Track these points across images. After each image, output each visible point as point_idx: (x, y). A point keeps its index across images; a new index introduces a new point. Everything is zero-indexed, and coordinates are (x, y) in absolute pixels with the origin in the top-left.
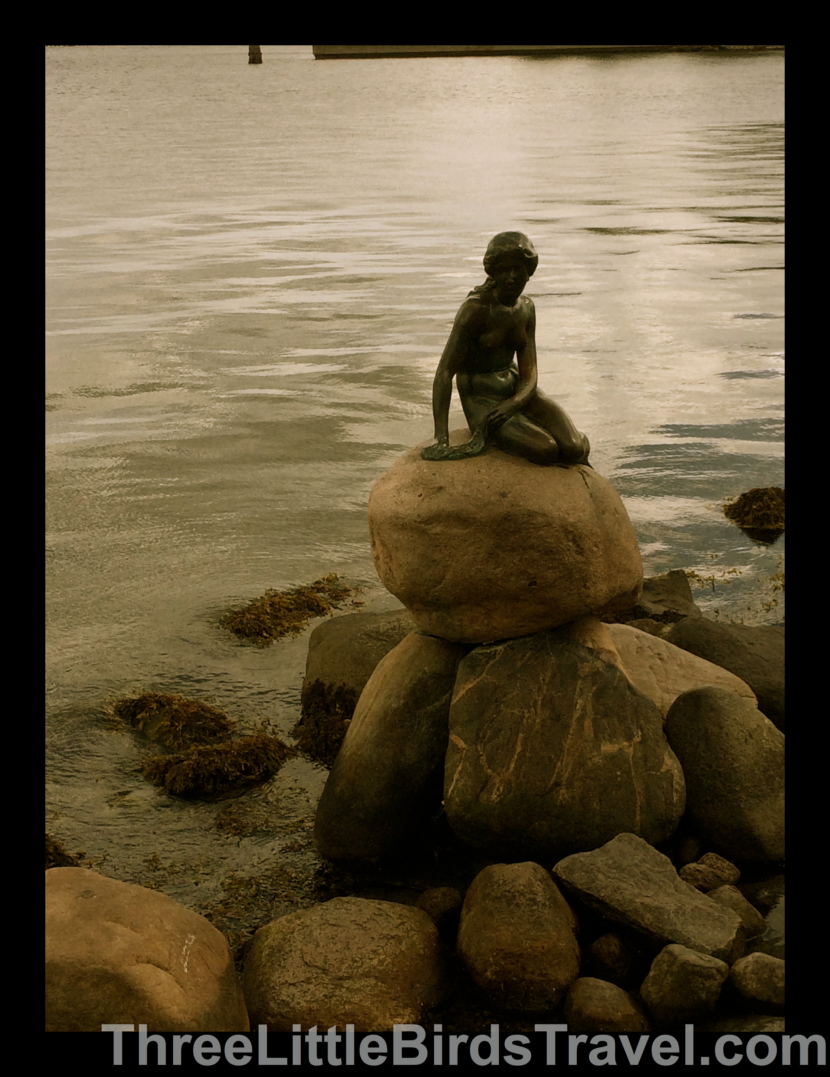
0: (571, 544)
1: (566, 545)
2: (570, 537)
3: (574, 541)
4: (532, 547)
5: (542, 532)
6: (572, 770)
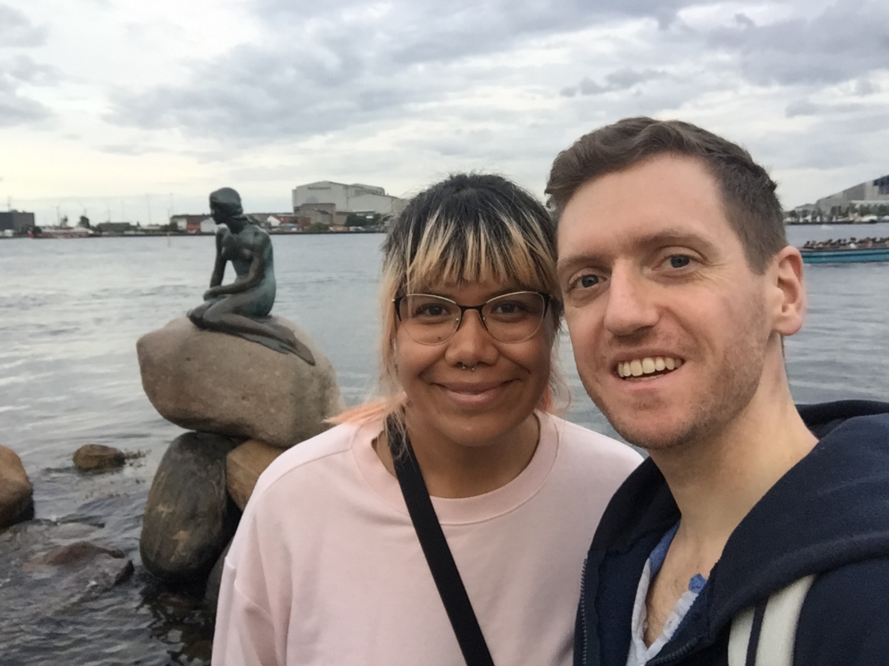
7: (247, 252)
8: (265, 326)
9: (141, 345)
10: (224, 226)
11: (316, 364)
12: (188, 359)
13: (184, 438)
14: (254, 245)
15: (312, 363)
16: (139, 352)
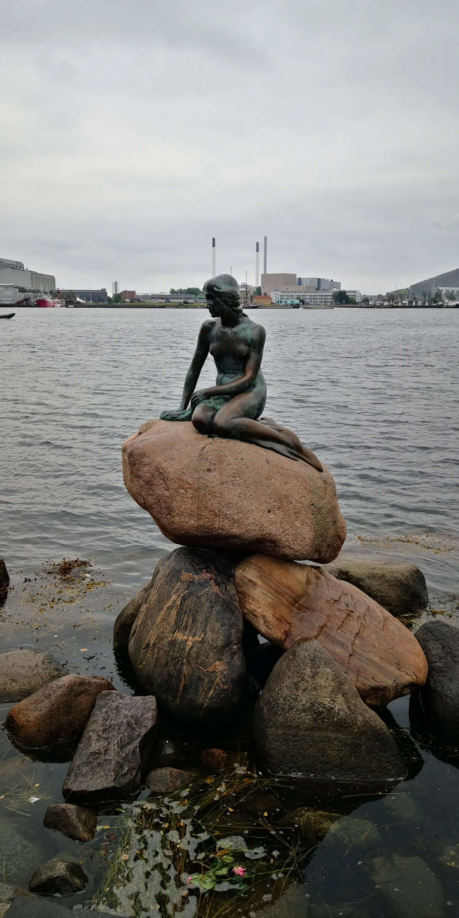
0: (161, 481)
1: (158, 482)
2: (162, 477)
3: (163, 480)
4: (140, 477)
5: (145, 468)
6: (156, 640)
11: (324, 471)
12: (209, 470)
15: (320, 469)
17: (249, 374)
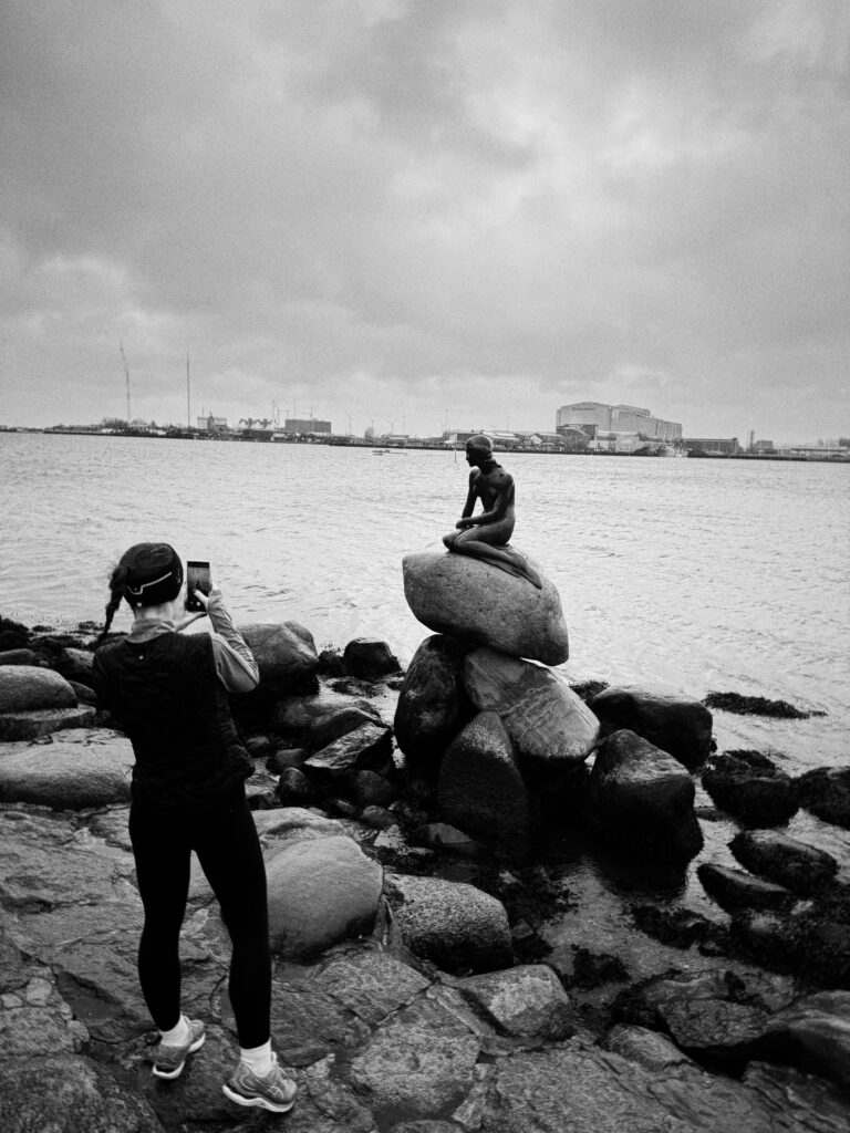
7: (493, 491)
8: (502, 553)
9: (405, 562)
10: (476, 468)
11: (543, 588)
12: (440, 575)
13: (432, 638)
14: (499, 484)
15: (539, 587)
16: (404, 568)
17: (495, 509)
